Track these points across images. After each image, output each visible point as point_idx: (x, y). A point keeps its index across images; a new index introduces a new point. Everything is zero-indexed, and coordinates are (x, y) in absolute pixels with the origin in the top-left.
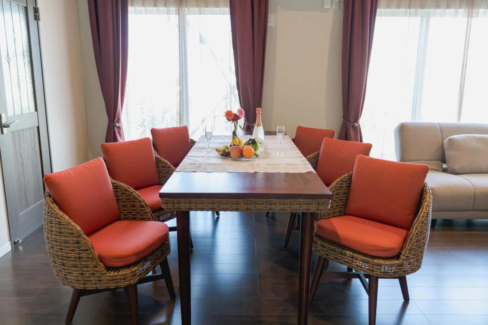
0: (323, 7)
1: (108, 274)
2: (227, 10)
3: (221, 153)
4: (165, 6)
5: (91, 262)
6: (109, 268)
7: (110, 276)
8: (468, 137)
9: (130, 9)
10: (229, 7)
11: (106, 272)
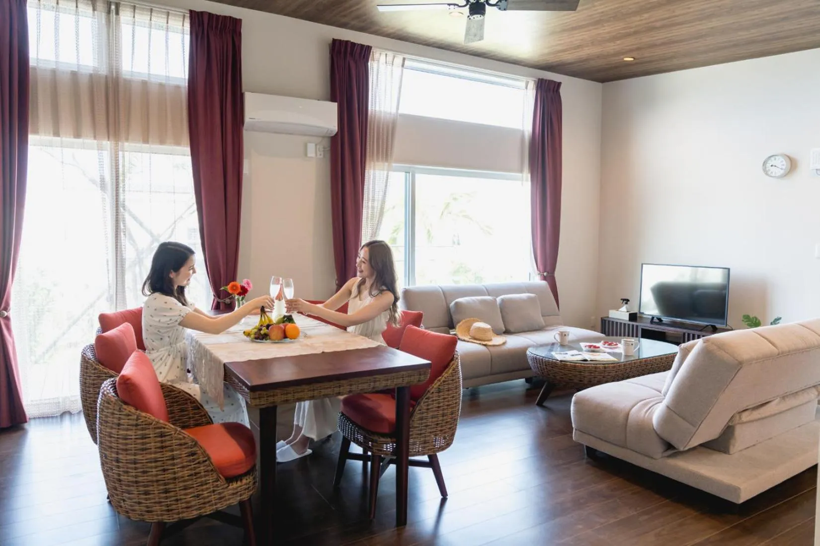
0: (306, 154)
1: (230, 487)
2: (188, 150)
3: (253, 336)
4: (95, 138)
5: (210, 476)
6: (230, 479)
7: (234, 489)
8: (471, 299)
9: (31, 138)
10: (189, 146)
11: (227, 485)
